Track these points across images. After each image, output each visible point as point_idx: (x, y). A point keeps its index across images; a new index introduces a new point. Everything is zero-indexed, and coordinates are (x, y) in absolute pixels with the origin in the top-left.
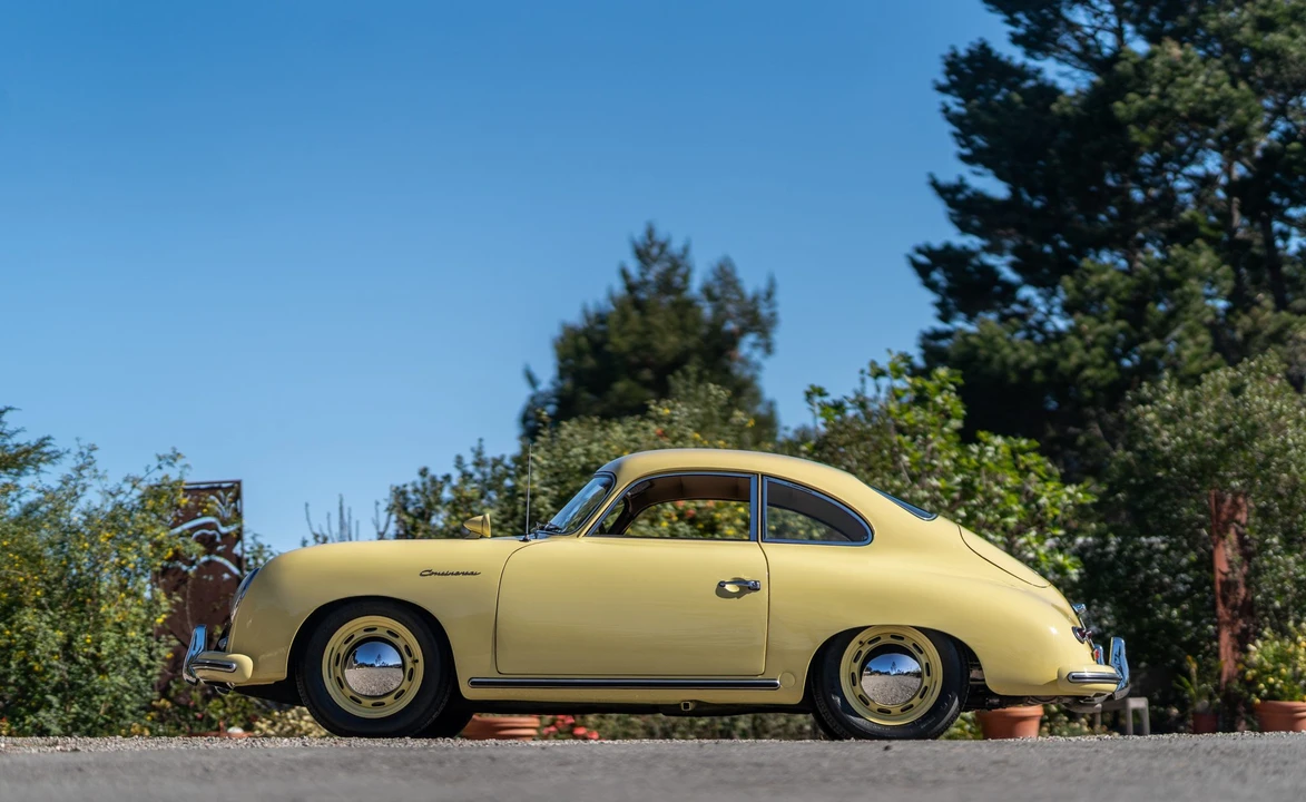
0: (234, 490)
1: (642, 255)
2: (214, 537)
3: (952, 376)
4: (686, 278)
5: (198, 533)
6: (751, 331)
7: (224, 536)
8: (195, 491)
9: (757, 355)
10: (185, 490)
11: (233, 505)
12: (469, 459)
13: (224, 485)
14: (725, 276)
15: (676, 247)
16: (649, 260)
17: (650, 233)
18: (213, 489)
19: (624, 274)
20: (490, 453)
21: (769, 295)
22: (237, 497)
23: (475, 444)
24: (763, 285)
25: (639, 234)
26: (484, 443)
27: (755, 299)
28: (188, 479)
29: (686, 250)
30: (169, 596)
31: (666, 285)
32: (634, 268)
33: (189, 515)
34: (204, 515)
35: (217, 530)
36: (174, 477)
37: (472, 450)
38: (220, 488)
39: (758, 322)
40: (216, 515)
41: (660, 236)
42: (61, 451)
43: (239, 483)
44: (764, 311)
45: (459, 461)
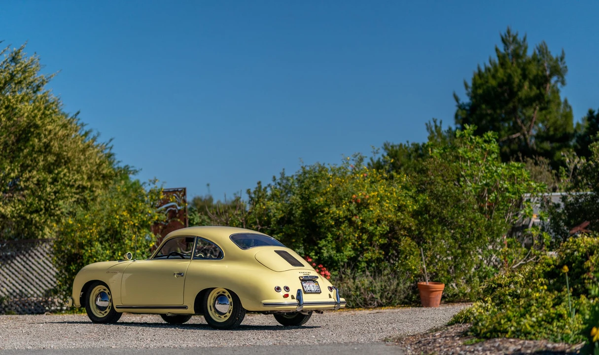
0: (184, 191)
1: (504, 41)
2: (175, 210)
3: (494, 135)
4: (525, 51)
5: (169, 209)
6: (554, 75)
7: (179, 210)
8: (167, 192)
9: (559, 85)
10: (163, 192)
11: (183, 198)
12: (278, 177)
13: (179, 190)
14: (543, 50)
15: (520, 38)
16: (508, 43)
17: (509, 32)
18: (175, 191)
19: (497, 50)
20: (288, 174)
21: (562, 58)
22: (184, 194)
23: (282, 171)
24: (560, 55)
25: (504, 32)
26: (285, 171)
27: (557, 60)
28: (164, 188)
29: (525, 39)
30: (155, 234)
31: (516, 55)
32: (501, 48)
33: (166, 201)
34: (172, 202)
35: (176, 208)
36: (159, 187)
37: (280, 173)
38: (178, 191)
39: (557, 71)
40: (176, 202)
41: (513, 32)
42: (138, 170)
43: (185, 189)
44: (561, 66)
45: (274, 179)
